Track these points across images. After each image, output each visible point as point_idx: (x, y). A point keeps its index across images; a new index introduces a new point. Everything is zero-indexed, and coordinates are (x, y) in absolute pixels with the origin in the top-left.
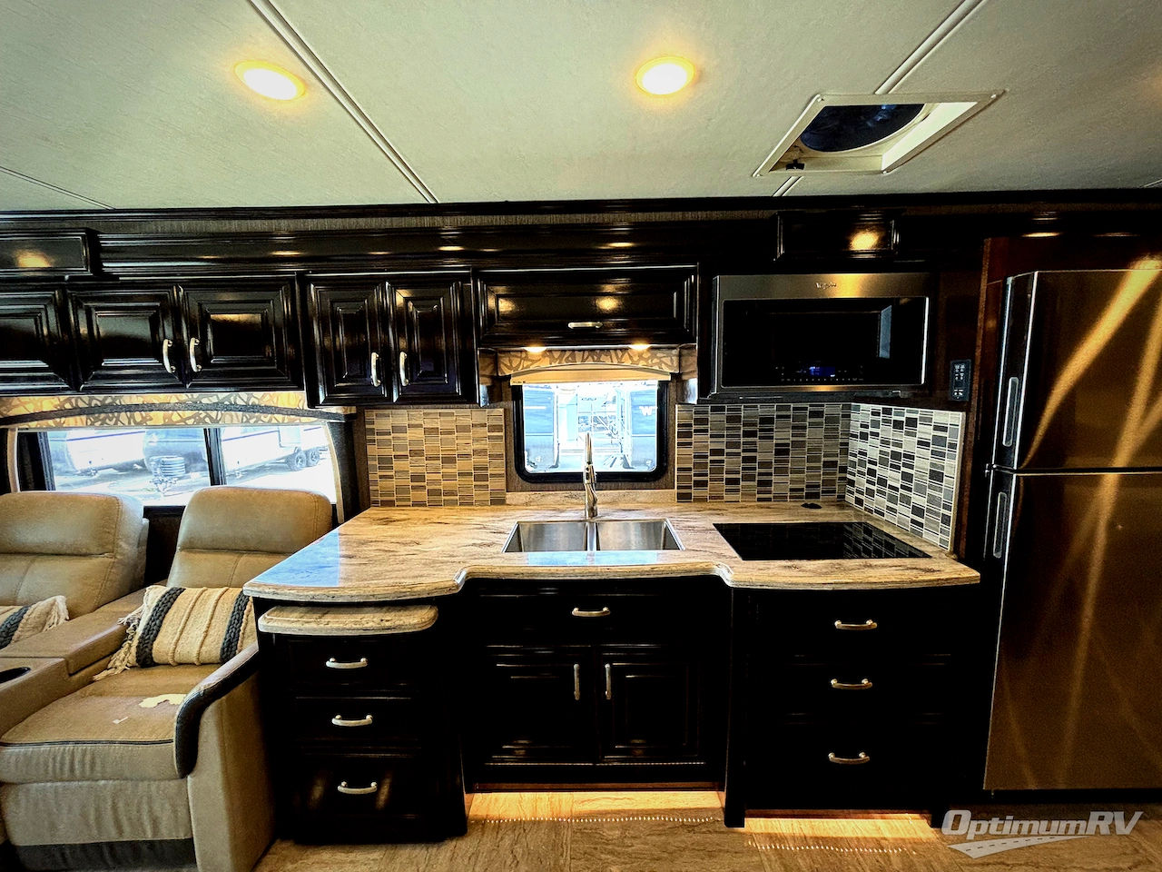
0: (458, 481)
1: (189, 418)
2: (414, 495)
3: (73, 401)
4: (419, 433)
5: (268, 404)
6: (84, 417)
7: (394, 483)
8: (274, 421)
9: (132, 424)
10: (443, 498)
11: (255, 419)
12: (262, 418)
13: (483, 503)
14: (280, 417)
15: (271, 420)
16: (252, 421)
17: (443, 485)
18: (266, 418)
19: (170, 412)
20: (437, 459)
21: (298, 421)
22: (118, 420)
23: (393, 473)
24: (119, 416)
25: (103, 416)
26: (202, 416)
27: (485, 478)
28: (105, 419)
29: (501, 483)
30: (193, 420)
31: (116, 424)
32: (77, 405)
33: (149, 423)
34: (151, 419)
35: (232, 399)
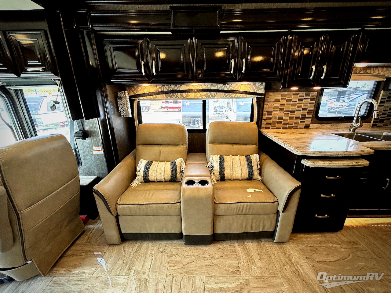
0: (295, 120)
1: (203, 96)
2: (278, 125)
3: (162, 88)
4: (284, 102)
5: (236, 90)
6: (164, 95)
7: (271, 120)
8: (236, 96)
9: (182, 98)
10: (288, 126)
11: (229, 96)
12: (232, 95)
13: (301, 128)
14: (239, 95)
15: (235, 96)
16: (227, 97)
17: (290, 121)
18: (233, 95)
19: (197, 93)
20: (288, 111)
21: (246, 96)
22: (177, 96)
23: (272, 117)
24: (177, 94)
25: (171, 94)
26: (209, 95)
27: (304, 119)
28: (172, 95)
29: (309, 121)
30: (205, 96)
31: (176, 97)
32: (163, 90)
33: (188, 97)
34: (189, 96)
35: (223, 87)
